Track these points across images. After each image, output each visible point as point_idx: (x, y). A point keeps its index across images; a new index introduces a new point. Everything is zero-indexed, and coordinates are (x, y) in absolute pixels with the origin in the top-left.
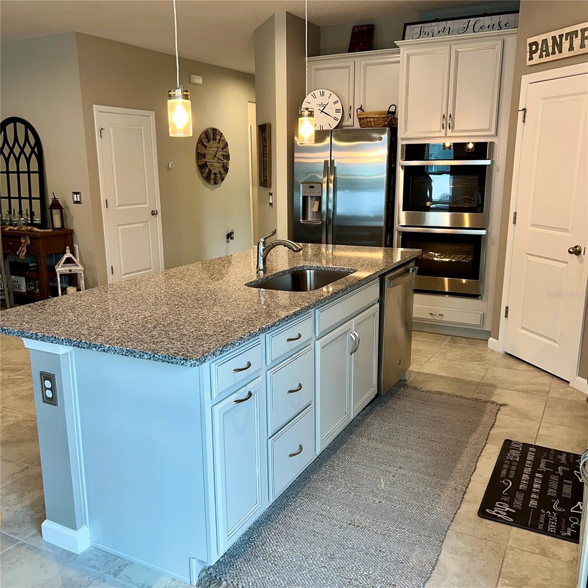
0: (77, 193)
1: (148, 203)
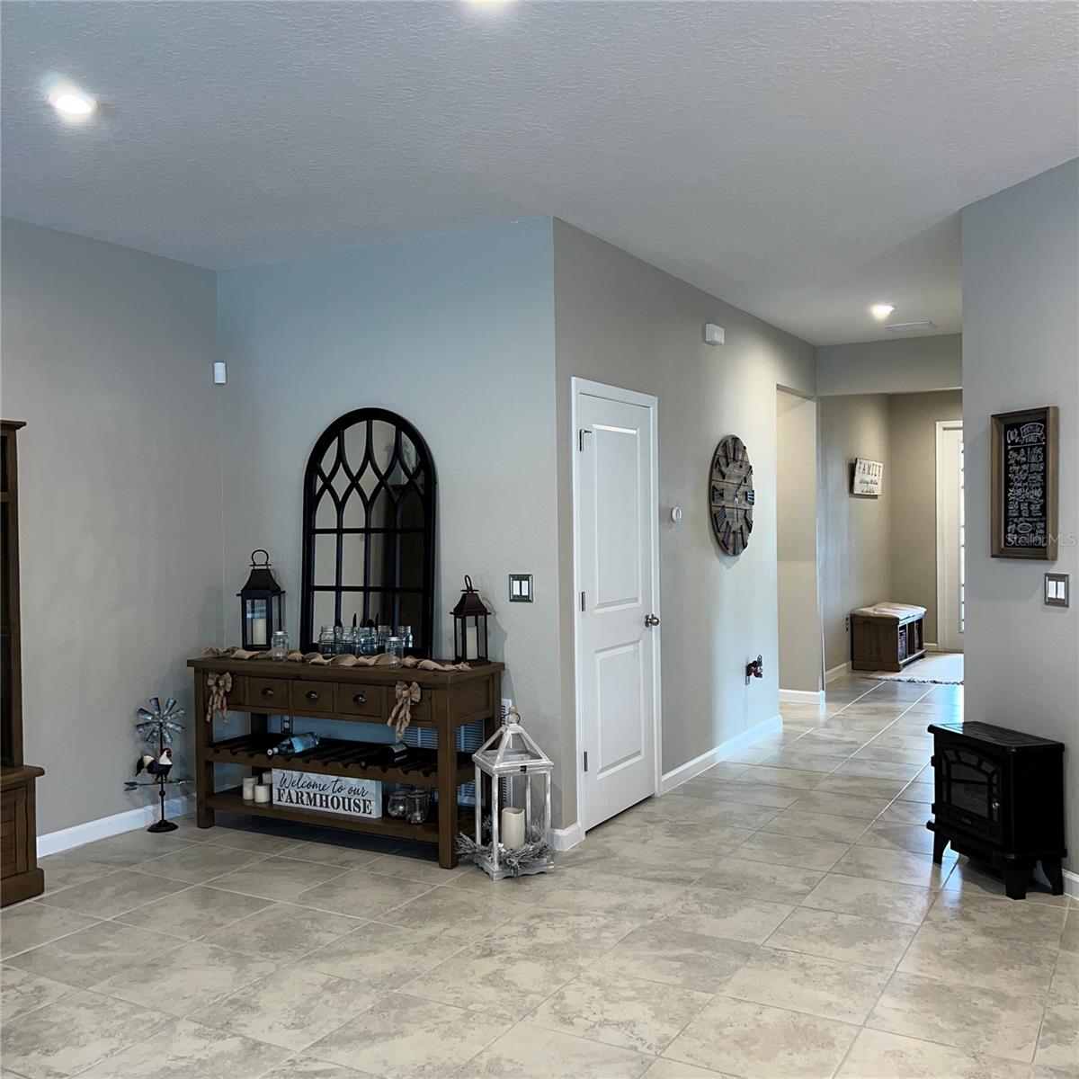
0: (521, 578)
1: (640, 601)
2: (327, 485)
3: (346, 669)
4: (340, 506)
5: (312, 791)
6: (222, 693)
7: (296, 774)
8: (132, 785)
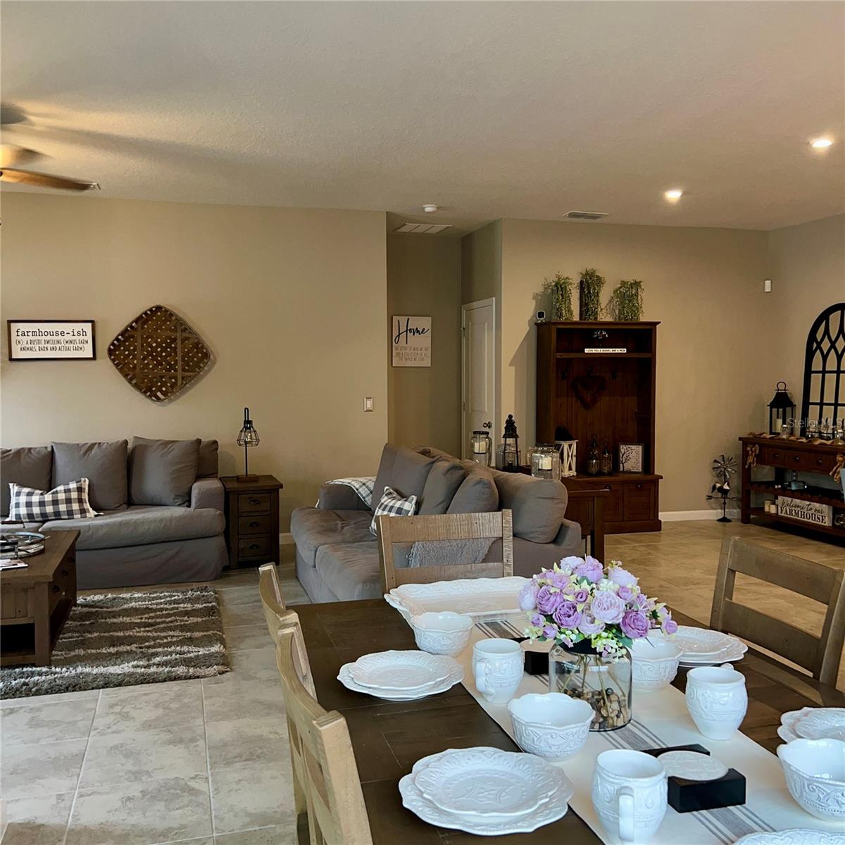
2: (819, 347)
3: (816, 446)
4: (825, 358)
5: (797, 509)
6: (754, 454)
7: (790, 499)
8: (710, 497)
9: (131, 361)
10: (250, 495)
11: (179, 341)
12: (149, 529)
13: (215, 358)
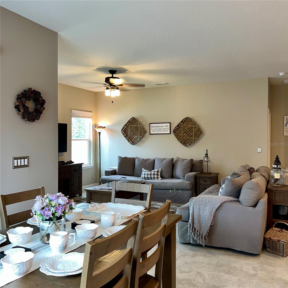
9: (180, 134)
10: (203, 179)
11: (194, 128)
12: (169, 185)
13: (204, 133)
